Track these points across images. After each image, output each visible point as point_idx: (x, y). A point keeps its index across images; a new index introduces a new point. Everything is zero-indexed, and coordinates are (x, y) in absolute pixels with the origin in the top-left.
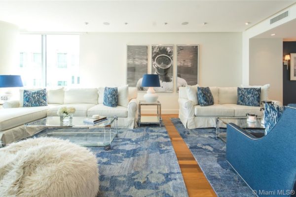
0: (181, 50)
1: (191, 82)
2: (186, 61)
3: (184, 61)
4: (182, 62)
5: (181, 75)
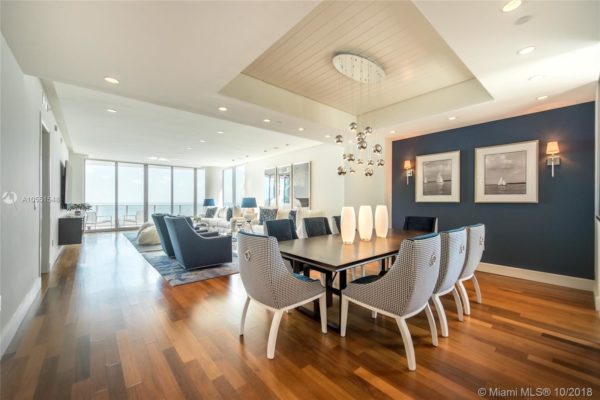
1: (304, 204)
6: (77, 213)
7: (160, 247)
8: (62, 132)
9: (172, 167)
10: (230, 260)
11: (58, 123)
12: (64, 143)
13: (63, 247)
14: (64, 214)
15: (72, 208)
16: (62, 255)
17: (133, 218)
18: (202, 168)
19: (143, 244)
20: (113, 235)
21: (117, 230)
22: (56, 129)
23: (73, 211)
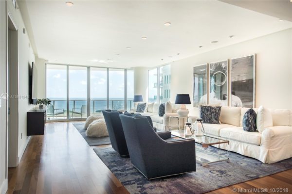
0: (236, 63)
1: (245, 100)
2: (241, 75)
3: (239, 76)
4: (237, 77)
5: (236, 92)
6: (41, 107)
7: (108, 141)
8: (28, 35)
9: (108, 69)
10: (194, 170)
11: (26, 26)
12: (31, 48)
13: (30, 137)
14: (31, 108)
15: (37, 103)
16: (29, 145)
17: (79, 111)
18: (131, 69)
19: (92, 137)
20: (65, 124)
21: (68, 120)
22: (24, 32)
23: (38, 105)
